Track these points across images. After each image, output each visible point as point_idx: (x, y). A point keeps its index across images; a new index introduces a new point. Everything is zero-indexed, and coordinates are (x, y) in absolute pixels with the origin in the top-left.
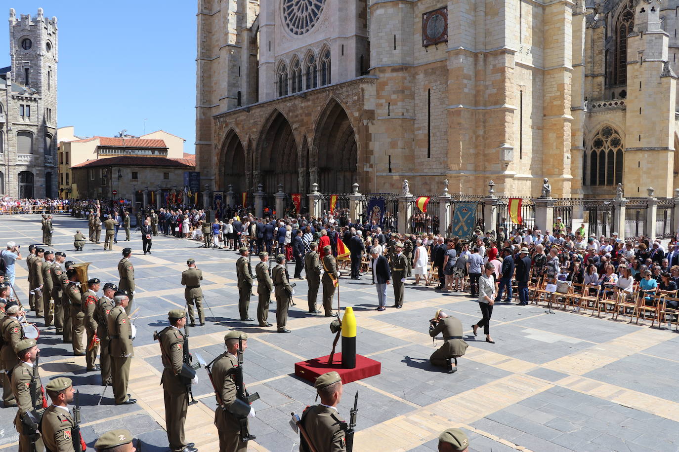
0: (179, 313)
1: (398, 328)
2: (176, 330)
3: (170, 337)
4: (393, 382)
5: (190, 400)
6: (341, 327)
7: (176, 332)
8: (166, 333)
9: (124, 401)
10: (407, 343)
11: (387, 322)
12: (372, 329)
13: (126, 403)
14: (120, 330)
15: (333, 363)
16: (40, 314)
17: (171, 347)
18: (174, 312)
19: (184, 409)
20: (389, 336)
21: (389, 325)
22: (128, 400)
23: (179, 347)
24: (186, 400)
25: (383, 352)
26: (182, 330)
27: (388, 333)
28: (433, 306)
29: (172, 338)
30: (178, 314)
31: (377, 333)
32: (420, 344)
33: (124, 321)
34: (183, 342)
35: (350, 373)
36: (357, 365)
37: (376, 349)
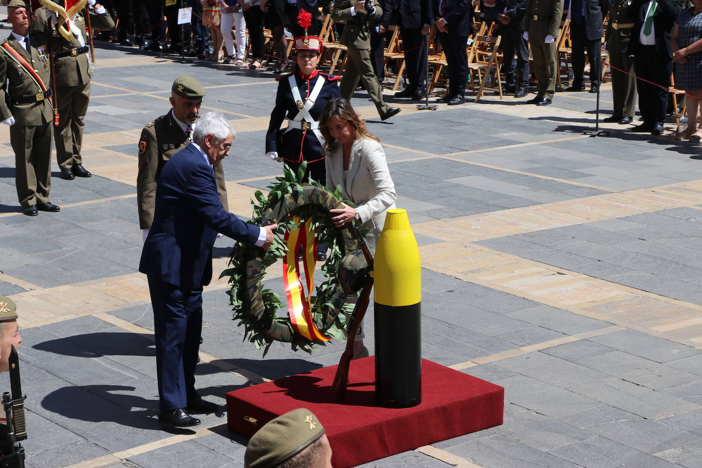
1: (570, 276)
4: (545, 450)
6: (371, 274)
10: (597, 325)
11: (535, 258)
12: (483, 279)
15: (348, 388)
20: (541, 304)
21: (541, 268)
25: (513, 353)
27: (535, 294)
28: (691, 204)
31: (500, 292)
32: (639, 328)
35: (400, 423)
36: (424, 395)
37: (492, 345)
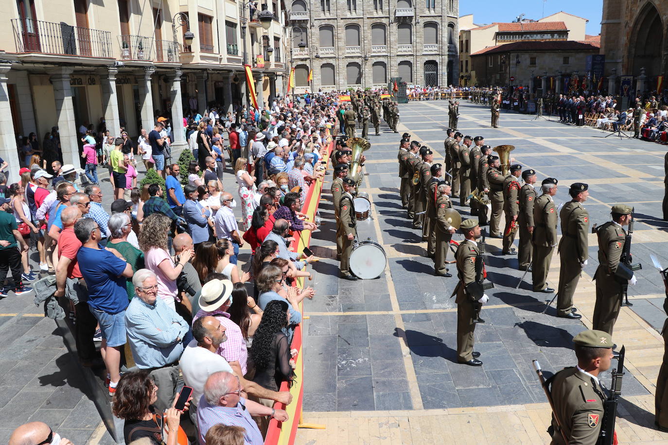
0: (624, 209)
2: (619, 226)
3: (610, 233)
5: (624, 301)
7: (618, 229)
8: (607, 229)
9: (542, 289)
13: (544, 291)
14: (547, 219)
16: (455, 194)
17: (609, 244)
18: (619, 207)
19: (616, 310)
22: (546, 289)
23: (619, 245)
24: (619, 301)
26: (626, 228)
29: (612, 235)
30: (622, 210)
33: (552, 211)
34: (624, 241)
